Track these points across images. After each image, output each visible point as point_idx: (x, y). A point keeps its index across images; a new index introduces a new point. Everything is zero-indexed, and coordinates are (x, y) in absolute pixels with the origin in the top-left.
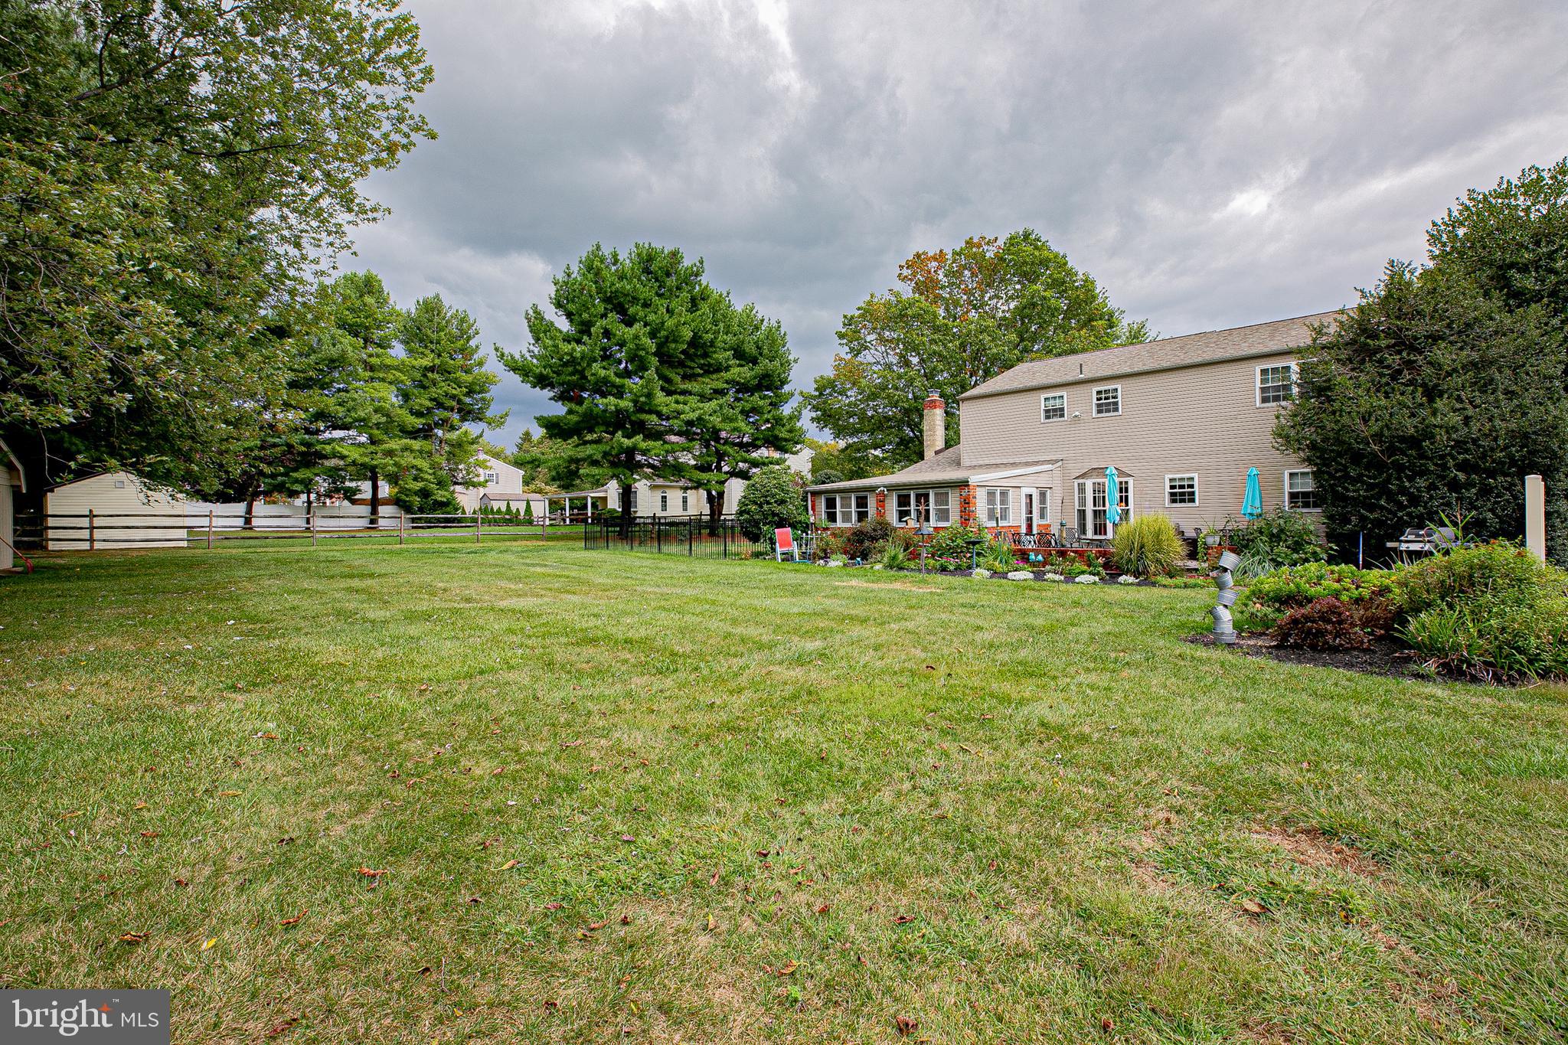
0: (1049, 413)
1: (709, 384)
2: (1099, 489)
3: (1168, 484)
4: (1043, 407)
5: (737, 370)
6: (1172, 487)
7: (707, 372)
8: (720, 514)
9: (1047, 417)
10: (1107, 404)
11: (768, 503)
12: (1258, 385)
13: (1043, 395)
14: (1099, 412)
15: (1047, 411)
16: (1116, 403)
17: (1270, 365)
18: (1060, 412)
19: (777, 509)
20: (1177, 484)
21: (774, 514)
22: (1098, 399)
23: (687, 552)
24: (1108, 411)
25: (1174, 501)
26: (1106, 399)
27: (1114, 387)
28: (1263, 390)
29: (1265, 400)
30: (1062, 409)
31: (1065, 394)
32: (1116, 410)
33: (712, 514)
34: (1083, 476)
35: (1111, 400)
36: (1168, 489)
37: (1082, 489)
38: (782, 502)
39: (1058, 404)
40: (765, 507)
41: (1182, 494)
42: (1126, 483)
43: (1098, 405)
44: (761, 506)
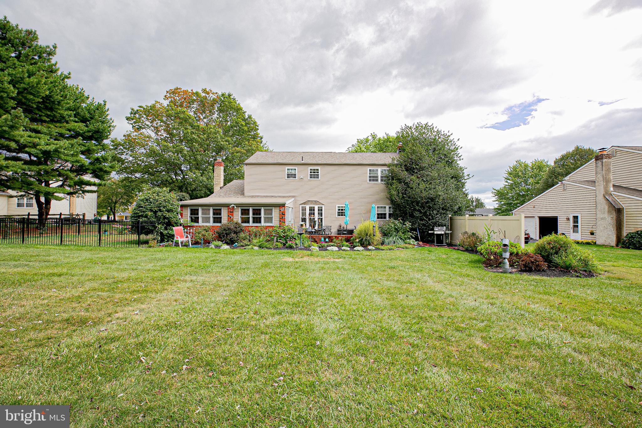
0: (289, 176)
1: (55, 129)
2: (312, 210)
3: (337, 209)
4: (286, 173)
5: (73, 124)
6: (339, 210)
7: (52, 121)
8: (47, 214)
9: (288, 177)
10: (314, 175)
11: (160, 211)
12: (368, 175)
13: (287, 167)
14: (311, 177)
15: (288, 175)
16: (318, 175)
17: (372, 168)
18: (294, 176)
19: (167, 215)
20: (341, 209)
21: (165, 218)
22: (311, 172)
23: (58, 241)
24: (314, 178)
25: (339, 215)
26: (314, 172)
27: (317, 168)
28: (370, 177)
29: (370, 180)
30: (295, 175)
31: (297, 168)
32: (318, 178)
33: (40, 214)
34: (304, 203)
35: (316, 173)
36: (337, 211)
37: (304, 209)
38: (168, 211)
39: (293, 172)
40: (159, 214)
41: (341, 213)
42: (322, 207)
43: (311, 175)
44: (155, 212)
